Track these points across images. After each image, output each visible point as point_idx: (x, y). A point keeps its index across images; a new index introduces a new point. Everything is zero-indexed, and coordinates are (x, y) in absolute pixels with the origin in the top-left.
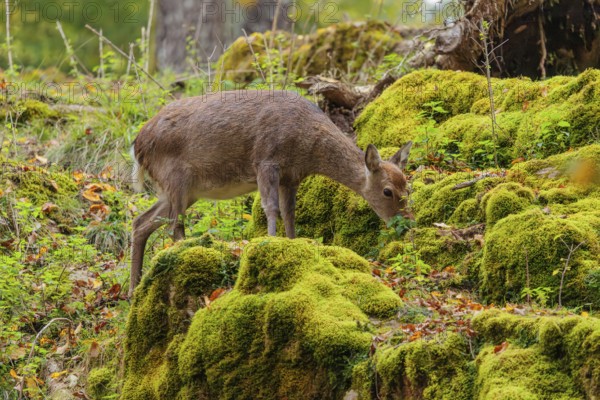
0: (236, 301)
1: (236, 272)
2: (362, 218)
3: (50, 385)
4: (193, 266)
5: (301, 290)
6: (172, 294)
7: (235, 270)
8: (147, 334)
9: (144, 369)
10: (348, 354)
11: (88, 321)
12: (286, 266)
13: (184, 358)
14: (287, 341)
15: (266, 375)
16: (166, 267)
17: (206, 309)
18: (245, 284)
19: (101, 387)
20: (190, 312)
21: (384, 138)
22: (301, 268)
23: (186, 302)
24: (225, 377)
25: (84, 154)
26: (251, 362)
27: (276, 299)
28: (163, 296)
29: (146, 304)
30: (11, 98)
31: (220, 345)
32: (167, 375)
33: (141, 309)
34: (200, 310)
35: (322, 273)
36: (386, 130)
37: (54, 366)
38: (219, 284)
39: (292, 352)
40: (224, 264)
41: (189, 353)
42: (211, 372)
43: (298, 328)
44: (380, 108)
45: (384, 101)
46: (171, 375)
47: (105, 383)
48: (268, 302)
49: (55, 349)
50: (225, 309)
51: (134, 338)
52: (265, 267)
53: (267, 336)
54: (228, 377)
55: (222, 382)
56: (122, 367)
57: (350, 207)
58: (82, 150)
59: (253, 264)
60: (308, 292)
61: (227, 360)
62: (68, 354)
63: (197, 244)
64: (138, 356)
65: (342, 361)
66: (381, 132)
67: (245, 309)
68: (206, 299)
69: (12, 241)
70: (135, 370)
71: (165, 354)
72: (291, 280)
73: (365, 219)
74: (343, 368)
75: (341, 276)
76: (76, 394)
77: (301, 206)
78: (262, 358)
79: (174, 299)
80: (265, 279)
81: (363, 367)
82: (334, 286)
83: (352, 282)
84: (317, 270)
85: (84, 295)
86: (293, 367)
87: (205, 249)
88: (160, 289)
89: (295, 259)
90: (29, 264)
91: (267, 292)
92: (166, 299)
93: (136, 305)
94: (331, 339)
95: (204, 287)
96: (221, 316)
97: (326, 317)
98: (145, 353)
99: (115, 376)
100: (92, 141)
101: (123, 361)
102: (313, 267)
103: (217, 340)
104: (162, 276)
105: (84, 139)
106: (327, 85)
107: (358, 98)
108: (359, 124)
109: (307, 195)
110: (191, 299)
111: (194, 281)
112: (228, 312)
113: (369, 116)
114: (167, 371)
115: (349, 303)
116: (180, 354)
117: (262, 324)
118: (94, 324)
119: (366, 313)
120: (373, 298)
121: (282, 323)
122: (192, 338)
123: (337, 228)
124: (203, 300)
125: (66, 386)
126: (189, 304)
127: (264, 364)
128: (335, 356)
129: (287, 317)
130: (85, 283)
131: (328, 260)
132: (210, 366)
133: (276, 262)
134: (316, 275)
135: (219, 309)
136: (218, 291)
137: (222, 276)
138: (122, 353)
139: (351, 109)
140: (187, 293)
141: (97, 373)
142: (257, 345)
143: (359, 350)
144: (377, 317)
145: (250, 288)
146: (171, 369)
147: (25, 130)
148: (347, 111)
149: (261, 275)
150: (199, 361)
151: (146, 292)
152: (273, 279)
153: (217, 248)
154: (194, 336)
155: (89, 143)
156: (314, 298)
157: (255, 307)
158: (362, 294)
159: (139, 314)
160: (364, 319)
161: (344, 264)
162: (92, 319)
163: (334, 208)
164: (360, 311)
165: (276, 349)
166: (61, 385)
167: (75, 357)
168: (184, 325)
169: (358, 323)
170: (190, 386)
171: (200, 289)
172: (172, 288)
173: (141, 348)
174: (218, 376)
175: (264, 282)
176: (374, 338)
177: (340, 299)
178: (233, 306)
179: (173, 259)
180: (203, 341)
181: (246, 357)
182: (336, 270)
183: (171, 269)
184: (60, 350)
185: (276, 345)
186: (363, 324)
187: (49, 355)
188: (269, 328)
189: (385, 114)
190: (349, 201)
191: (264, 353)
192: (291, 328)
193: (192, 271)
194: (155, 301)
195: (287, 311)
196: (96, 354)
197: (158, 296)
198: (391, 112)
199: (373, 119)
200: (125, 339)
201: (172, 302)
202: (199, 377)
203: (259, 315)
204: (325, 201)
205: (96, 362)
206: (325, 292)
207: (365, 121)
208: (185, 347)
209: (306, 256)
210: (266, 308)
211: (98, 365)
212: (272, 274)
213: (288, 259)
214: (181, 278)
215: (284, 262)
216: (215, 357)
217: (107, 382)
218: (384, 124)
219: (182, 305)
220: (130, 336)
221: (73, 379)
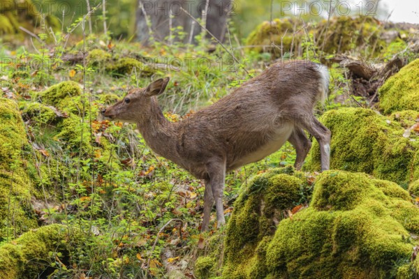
0: (312, 215)
1: (310, 194)
2: (395, 160)
3: (166, 266)
4: (280, 188)
5: (361, 210)
6: (263, 207)
7: (309, 193)
8: (243, 235)
9: (238, 260)
10: (395, 258)
11: (192, 222)
12: (350, 192)
13: (270, 253)
14: (349, 246)
15: (332, 269)
16: (259, 187)
17: (288, 219)
18: (318, 203)
19: (205, 271)
20: (276, 221)
21: (401, 104)
22: (361, 194)
23: (273, 213)
24: (301, 269)
25: (173, 100)
26: (322, 260)
27: (343, 216)
28: (256, 208)
29: (243, 213)
30: (115, 56)
31: (299, 246)
32: (257, 265)
33: (239, 216)
34: (284, 220)
35: (376, 199)
36: (403, 97)
37: (169, 254)
38: (297, 201)
39: (353, 254)
40: (302, 188)
41: (275, 250)
42: (291, 265)
43: (358, 238)
44: (399, 81)
45: (401, 76)
46: (260, 265)
47: (208, 267)
48: (336, 217)
49: (170, 241)
50: (304, 221)
51: (232, 237)
52: (334, 192)
53: (334, 242)
54: (304, 269)
55: (299, 272)
56: (222, 257)
57: (386, 151)
58: (171, 97)
59: (325, 189)
60: (367, 212)
61: (303, 257)
62: (179, 245)
63: (282, 172)
64: (235, 250)
65: (390, 263)
66: (398, 98)
67: (319, 221)
68: (289, 212)
69: (129, 160)
70: (232, 260)
71: (257, 249)
72: (354, 202)
73: (396, 161)
74: (390, 268)
75: (390, 202)
76: (187, 275)
77: (348, 149)
78: (330, 258)
79: (264, 211)
80: (334, 200)
81: (406, 268)
82: (385, 209)
83: (398, 207)
84: (373, 196)
85: (186, 203)
86: (354, 265)
87: (289, 176)
88: (254, 203)
89: (357, 187)
90: (141, 178)
91: (336, 210)
92: (258, 211)
93: (235, 213)
94: (383, 247)
95: (287, 203)
96: (301, 225)
97: (379, 231)
98: (240, 249)
99: (216, 264)
100: (178, 90)
101: (223, 252)
102: (370, 194)
103: (297, 242)
104: (256, 193)
105: (173, 89)
106: (352, 62)
107: (373, 72)
108: (382, 92)
109: (353, 141)
110: (276, 211)
111: (280, 198)
112: (306, 223)
113: (390, 86)
114: (257, 262)
115: (396, 221)
116: (268, 250)
117: (331, 233)
118: (197, 224)
119: (407, 229)
120: (412, 219)
121: (347, 233)
122: (277, 240)
123: (375, 166)
124: (287, 213)
125: (179, 268)
126: (275, 214)
127: (331, 261)
128: (385, 259)
129: (350, 229)
130: (184, 194)
131: (380, 190)
132: (290, 261)
133: (343, 189)
134: (372, 200)
135: (299, 220)
136: (298, 207)
137: (300, 196)
138: (223, 246)
139: (368, 80)
140: (275, 207)
141: (202, 260)
142: (326, 247)
143: (403, 256)
144: (415, 233)
145: (322, 207)
146: (261, 261)
147: (125, 80)
148: (365, 81)
149: (331, 197)
150: (283, 256)
151: (243, 204)
152: (340, 201)
153: (297, 176)
154: (279, 238)
155: (176, 92)
156: (370, 217)
157: (327, 220)
158: (405, 216)
159: (237, 220)
160: (406, 234)
161: (391, 194)
162: (194, 221)
163: (373, 152)
164: (403, 228)
165: (341, 252)
166: (175, 268)
167: (185, 247)
168: (271, 230)
169: (403, 237)
170: (274, 274)
171: (284, 204)
172: (263, 203)
173: (237, 245)
174: (297, 268)
175: (334, 203)
176: (415, 248)
177: (389, 219)
178: (310, 219)
179: (265, 182)
180: (285, 243)
181: (318, 255)
182: (386, 197)
183: (263, 189)
184: (173, 242)
185: (341, 248)
186: (406, 237)
187: (165, 245)
188: (337, 236)
189: (402, 85)
190: (386, 147)
191: (332, 254)
192: (353, 238)
193: (278, 191)
194: (250, 211)
195: (351, 225)
196: (202, 246)
197: (252, 208)
198: (406, 84)
199: (393, 89)
200: (225, 237)
201: (262, 213)
202: (281, 268)
203: (329, 226)
204: (367, 146)
205: (202, 252)
206: (378, 212)
207: (387, 90)
208: (272, 246)
209: (365, 185)
210: (335, 222)
211: (203, 254)
212: (340, 197)
213: (352, 187)
214: (270, 196)
215: (349, 189)
216: (295, 254)
217: (211, 267)
218: (400, 93)
219: (269, 215)
220: (229, 235)
221: (184, 263)
